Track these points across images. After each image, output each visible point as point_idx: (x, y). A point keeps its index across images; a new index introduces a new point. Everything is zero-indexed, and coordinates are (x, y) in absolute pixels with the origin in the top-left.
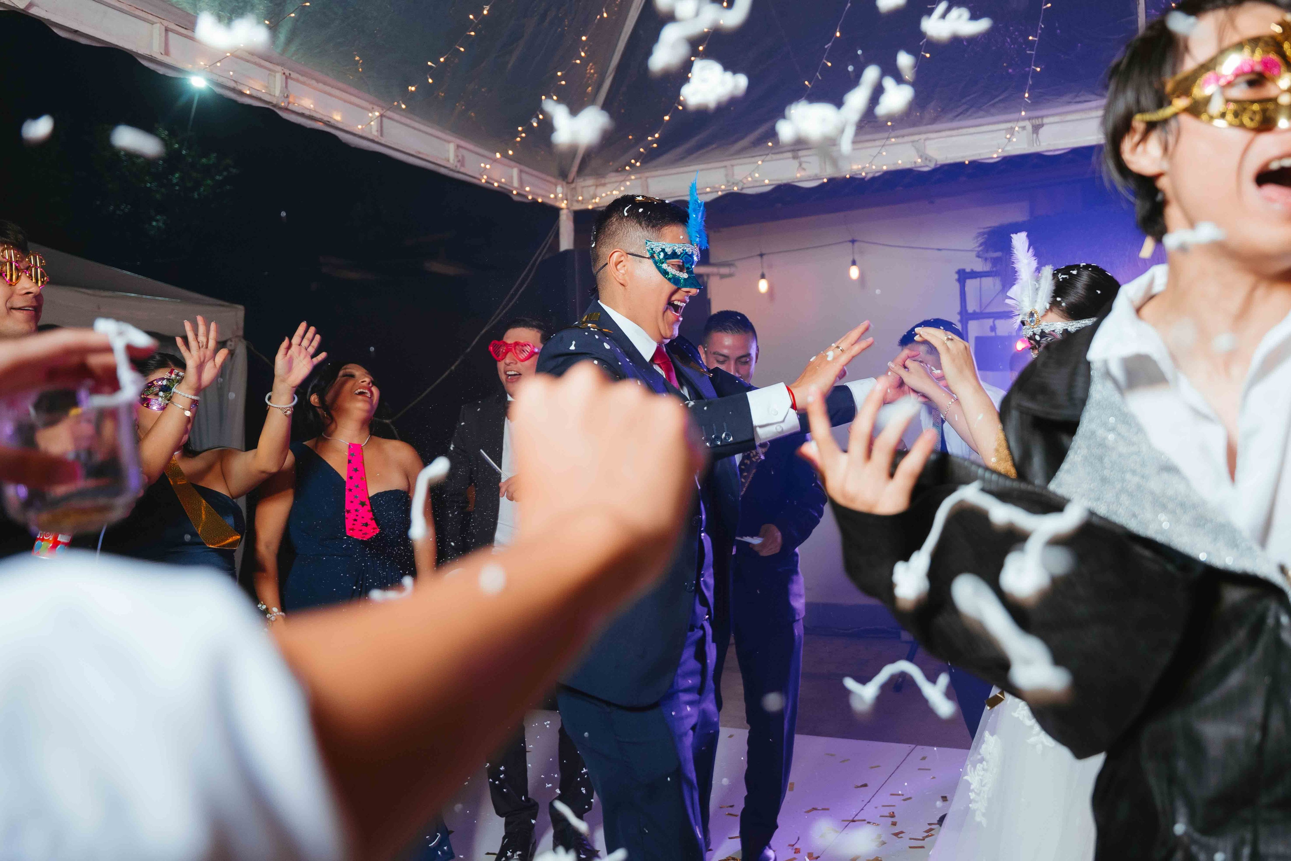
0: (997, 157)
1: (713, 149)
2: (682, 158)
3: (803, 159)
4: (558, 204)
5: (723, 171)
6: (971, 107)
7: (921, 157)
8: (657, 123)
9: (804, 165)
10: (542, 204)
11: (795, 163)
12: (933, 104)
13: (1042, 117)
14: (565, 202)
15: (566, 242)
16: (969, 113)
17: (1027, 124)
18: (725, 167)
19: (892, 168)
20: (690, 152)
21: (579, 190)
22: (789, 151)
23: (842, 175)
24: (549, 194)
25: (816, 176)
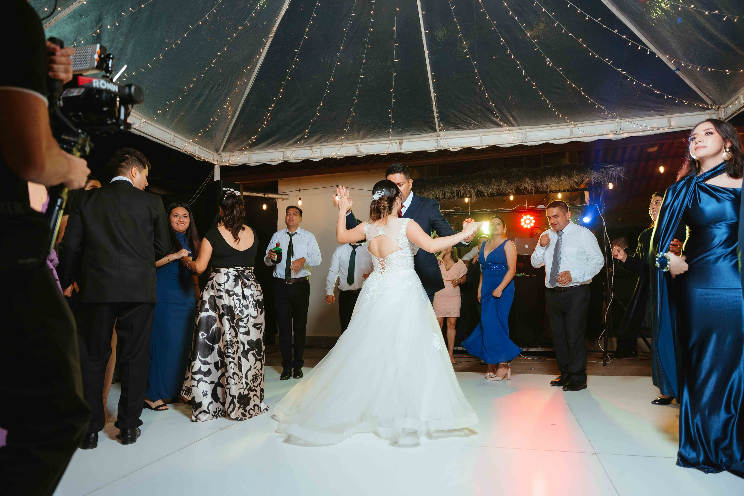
0: (387, 153)
1: (278, 144)
2: (266, 147)
3: (313, 150)
4: (214, 163)
5: (282, 153)
6: (376, 134)
7: (358, 152)
8: (256, 132)
9: (313, 152)
10: (208, 162)
11: (311, 151)
12: (362, 131)
13: (403, 139)
14: (217, 162)
15: (217, 177)
16: (375, 136)
17: (397, 141)
18: (284, 151)
19: (348, 155)
20: (269, 144)
21: (223, 157)
22: (309, 147)
23: (329, 156)
24: (210, 158)
25: (319, 157)
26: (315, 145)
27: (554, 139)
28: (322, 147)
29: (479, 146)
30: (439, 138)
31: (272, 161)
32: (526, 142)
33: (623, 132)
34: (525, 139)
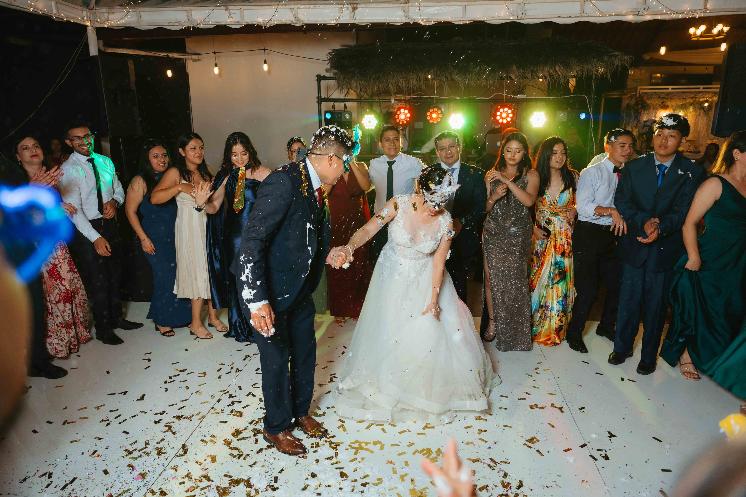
0: (335, 23)
1: (178, 1)
2: (160, 3)
3: (231, 12)
4: (85, 23)
5: (185, 13)
7: (295, 18)
9: (232, 15)
10: (74, 23)
11: (227, 13)
13: (357, 4)
14: (89, 22)
17: (349, 6)
18: (187, 10)
19: (280, 23)
21: (98, 14)
22: (223, 6)
23: (254, 23)
24: (78, 17)
25: (239, 23)
26: (233, 4)
27: (559, 17)
28: (243, 8)
29: (460, 21)
30: (407, 5)
31: (171, 24)
32: (522, 18)
33: (647, 13)
34: (521, 15)
